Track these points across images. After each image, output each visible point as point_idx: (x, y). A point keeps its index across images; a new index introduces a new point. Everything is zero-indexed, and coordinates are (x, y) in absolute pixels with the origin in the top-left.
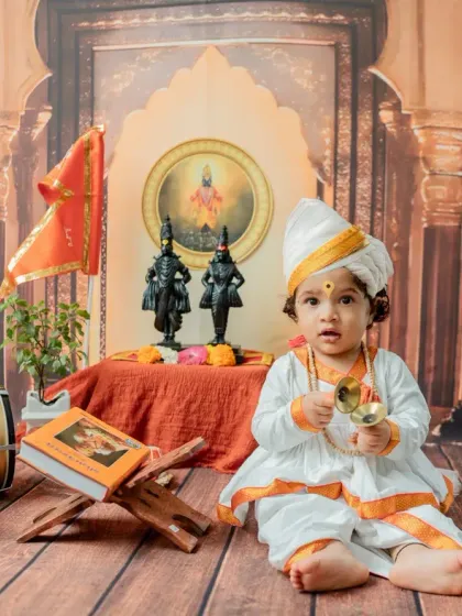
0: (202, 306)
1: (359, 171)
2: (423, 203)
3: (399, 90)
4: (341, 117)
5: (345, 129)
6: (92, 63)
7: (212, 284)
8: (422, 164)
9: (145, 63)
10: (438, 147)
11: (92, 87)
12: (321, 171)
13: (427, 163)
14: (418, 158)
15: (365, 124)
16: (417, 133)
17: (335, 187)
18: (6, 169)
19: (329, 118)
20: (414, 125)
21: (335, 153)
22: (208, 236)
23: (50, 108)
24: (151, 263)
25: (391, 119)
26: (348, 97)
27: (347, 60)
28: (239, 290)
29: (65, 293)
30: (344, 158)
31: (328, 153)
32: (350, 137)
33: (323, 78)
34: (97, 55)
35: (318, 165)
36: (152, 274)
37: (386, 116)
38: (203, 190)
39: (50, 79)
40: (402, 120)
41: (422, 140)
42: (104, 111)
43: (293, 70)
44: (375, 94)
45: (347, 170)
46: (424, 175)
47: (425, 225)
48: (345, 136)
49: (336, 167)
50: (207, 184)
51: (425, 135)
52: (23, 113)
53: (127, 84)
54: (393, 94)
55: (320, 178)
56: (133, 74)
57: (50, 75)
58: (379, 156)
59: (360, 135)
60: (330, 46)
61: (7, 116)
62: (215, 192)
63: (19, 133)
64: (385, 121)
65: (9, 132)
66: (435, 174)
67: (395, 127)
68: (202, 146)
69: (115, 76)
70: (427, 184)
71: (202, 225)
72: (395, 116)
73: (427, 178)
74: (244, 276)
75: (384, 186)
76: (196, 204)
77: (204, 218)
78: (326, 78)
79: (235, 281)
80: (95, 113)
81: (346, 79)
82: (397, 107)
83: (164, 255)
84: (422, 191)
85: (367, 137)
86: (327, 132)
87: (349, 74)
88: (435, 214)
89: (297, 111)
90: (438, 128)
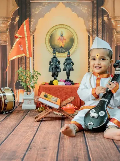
0: (63, 70)
1: (99, 33)
2: (115, 40)
3: (109, 12)
4: (94, 19)
5: (95, 22)
6: (30, 5)
7: (66, 65)
8: (114, 30)
9: (44, 6)
10: (118, 25)
11: (30, 11)
12: (89, 33)
13: (115, 29)
14: (113, 29)
15: (100, 21)
16: (113, 22)
17: (93, 37)
18: (7, 32)
19: (91, 20)
20: (112, 20)
21: (93, 28)
22: (62, 49)
23: (19, 16)
24: (50, 60)
25: (106, 19)
26: (96, 14)
27: (96, 5)
28: (73, 66)
29: (23, 64)
30: (95, 29)
31: (91, 28)
32: (96, 24)
33: (89, 10)
34: (31, 3)
35: (88, 31)
36: (51, 62)
37: (105, 18)
38: (61, 37)
39: (18, 9)
40: (109, 19)
41: (114, 24)
42: (33, 18)
43: (82, 8)
44: (102, 13)
45: (96, 32)
46: (115, 33)
47: (116, 45)
48: (95, 24)
49: (93, 32)
50: (62, 36)
51: (115, 23)
52: (12, 17)
53: (39, 11)
54: (107, 13)
55: (89, 35)
56: (41, 8)
57: (19, 8)
58: (104, 29)
59: (99, 23)
60: (91, 2)
61: (7, 18)
62: (64, 38)
63: (11, 23)
64: (105, 20)
65: (8, 22)
66: (118, 32)
67: (108, 21)
68: (60, 26)
69: (36, 9)
70: (116, 35)
71: (61, 46)
72: (107, 19)
73: (116, 33)
74: (74, 63)
75: (105, 36)
76: (59, 41)
77: (61, 44)
78: (90, 10)
79: (71, 64)
80: (31, 18)
81: (95, 10)
82: (108, 16)
83: (54, 58)
84: (115, 37)
85: (101, 24)
86: (91, 23)
87: (96, 8)
88: (118, 42)
89: (83, 18)
90: (118, 21)
